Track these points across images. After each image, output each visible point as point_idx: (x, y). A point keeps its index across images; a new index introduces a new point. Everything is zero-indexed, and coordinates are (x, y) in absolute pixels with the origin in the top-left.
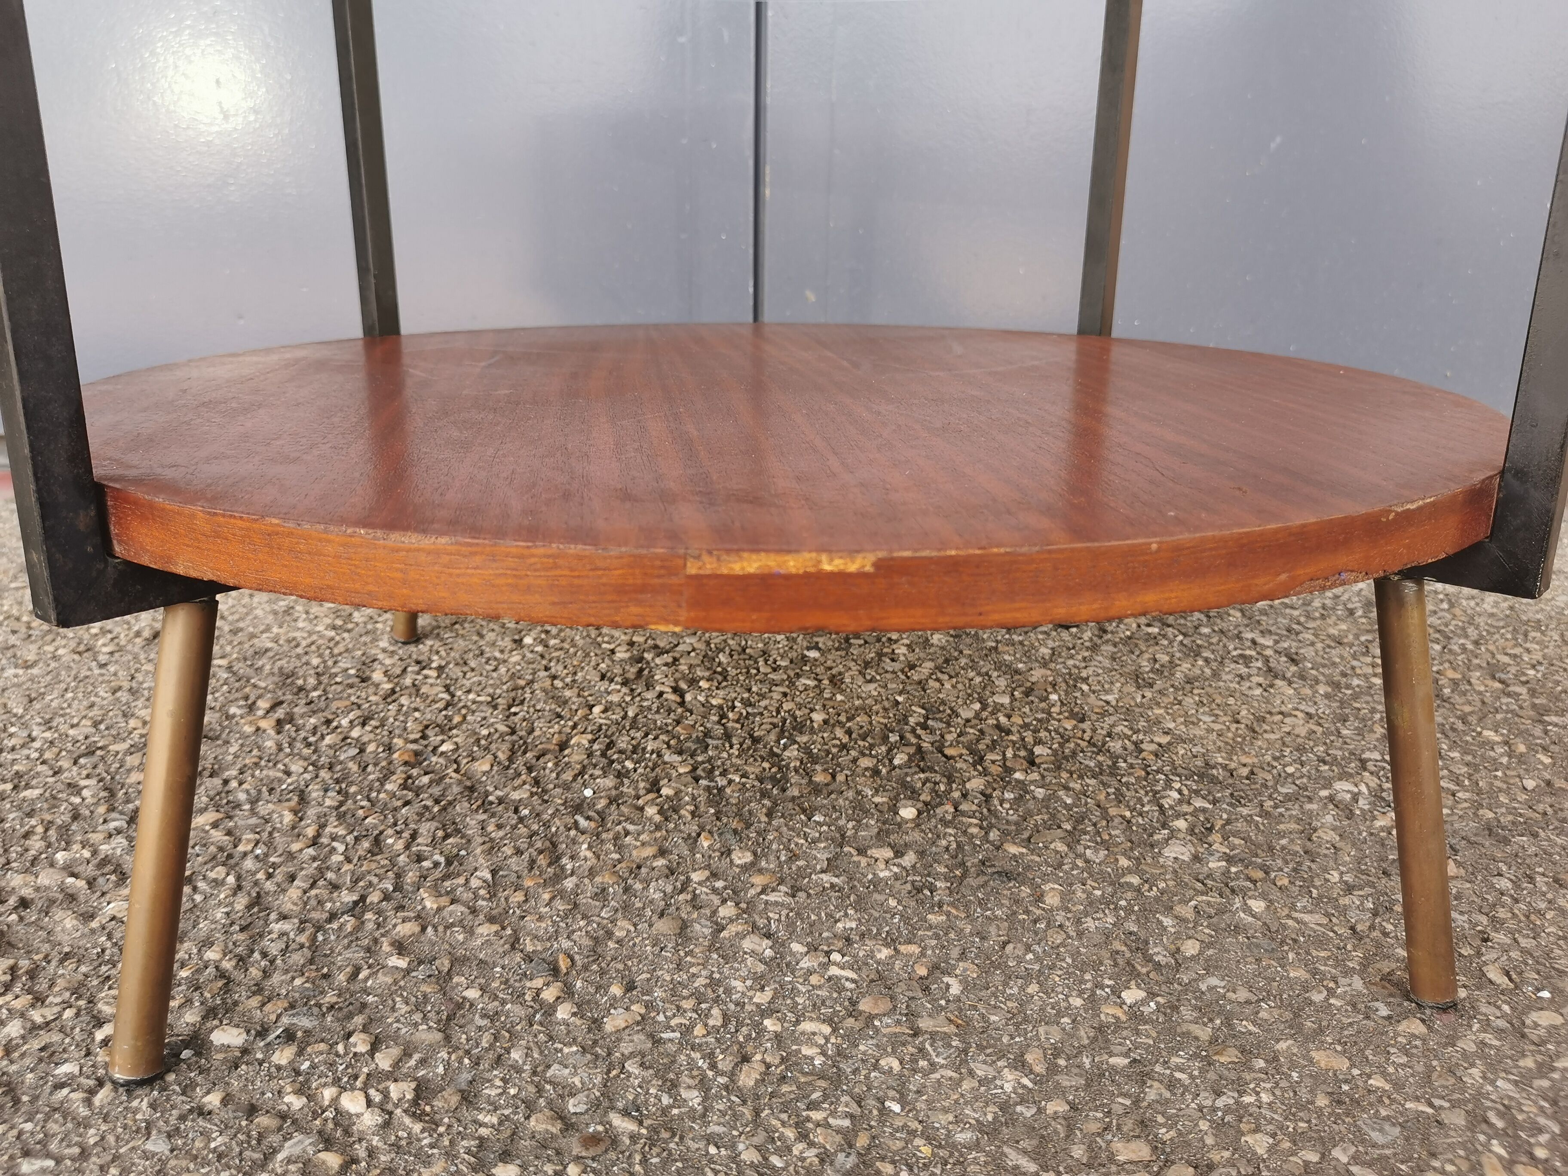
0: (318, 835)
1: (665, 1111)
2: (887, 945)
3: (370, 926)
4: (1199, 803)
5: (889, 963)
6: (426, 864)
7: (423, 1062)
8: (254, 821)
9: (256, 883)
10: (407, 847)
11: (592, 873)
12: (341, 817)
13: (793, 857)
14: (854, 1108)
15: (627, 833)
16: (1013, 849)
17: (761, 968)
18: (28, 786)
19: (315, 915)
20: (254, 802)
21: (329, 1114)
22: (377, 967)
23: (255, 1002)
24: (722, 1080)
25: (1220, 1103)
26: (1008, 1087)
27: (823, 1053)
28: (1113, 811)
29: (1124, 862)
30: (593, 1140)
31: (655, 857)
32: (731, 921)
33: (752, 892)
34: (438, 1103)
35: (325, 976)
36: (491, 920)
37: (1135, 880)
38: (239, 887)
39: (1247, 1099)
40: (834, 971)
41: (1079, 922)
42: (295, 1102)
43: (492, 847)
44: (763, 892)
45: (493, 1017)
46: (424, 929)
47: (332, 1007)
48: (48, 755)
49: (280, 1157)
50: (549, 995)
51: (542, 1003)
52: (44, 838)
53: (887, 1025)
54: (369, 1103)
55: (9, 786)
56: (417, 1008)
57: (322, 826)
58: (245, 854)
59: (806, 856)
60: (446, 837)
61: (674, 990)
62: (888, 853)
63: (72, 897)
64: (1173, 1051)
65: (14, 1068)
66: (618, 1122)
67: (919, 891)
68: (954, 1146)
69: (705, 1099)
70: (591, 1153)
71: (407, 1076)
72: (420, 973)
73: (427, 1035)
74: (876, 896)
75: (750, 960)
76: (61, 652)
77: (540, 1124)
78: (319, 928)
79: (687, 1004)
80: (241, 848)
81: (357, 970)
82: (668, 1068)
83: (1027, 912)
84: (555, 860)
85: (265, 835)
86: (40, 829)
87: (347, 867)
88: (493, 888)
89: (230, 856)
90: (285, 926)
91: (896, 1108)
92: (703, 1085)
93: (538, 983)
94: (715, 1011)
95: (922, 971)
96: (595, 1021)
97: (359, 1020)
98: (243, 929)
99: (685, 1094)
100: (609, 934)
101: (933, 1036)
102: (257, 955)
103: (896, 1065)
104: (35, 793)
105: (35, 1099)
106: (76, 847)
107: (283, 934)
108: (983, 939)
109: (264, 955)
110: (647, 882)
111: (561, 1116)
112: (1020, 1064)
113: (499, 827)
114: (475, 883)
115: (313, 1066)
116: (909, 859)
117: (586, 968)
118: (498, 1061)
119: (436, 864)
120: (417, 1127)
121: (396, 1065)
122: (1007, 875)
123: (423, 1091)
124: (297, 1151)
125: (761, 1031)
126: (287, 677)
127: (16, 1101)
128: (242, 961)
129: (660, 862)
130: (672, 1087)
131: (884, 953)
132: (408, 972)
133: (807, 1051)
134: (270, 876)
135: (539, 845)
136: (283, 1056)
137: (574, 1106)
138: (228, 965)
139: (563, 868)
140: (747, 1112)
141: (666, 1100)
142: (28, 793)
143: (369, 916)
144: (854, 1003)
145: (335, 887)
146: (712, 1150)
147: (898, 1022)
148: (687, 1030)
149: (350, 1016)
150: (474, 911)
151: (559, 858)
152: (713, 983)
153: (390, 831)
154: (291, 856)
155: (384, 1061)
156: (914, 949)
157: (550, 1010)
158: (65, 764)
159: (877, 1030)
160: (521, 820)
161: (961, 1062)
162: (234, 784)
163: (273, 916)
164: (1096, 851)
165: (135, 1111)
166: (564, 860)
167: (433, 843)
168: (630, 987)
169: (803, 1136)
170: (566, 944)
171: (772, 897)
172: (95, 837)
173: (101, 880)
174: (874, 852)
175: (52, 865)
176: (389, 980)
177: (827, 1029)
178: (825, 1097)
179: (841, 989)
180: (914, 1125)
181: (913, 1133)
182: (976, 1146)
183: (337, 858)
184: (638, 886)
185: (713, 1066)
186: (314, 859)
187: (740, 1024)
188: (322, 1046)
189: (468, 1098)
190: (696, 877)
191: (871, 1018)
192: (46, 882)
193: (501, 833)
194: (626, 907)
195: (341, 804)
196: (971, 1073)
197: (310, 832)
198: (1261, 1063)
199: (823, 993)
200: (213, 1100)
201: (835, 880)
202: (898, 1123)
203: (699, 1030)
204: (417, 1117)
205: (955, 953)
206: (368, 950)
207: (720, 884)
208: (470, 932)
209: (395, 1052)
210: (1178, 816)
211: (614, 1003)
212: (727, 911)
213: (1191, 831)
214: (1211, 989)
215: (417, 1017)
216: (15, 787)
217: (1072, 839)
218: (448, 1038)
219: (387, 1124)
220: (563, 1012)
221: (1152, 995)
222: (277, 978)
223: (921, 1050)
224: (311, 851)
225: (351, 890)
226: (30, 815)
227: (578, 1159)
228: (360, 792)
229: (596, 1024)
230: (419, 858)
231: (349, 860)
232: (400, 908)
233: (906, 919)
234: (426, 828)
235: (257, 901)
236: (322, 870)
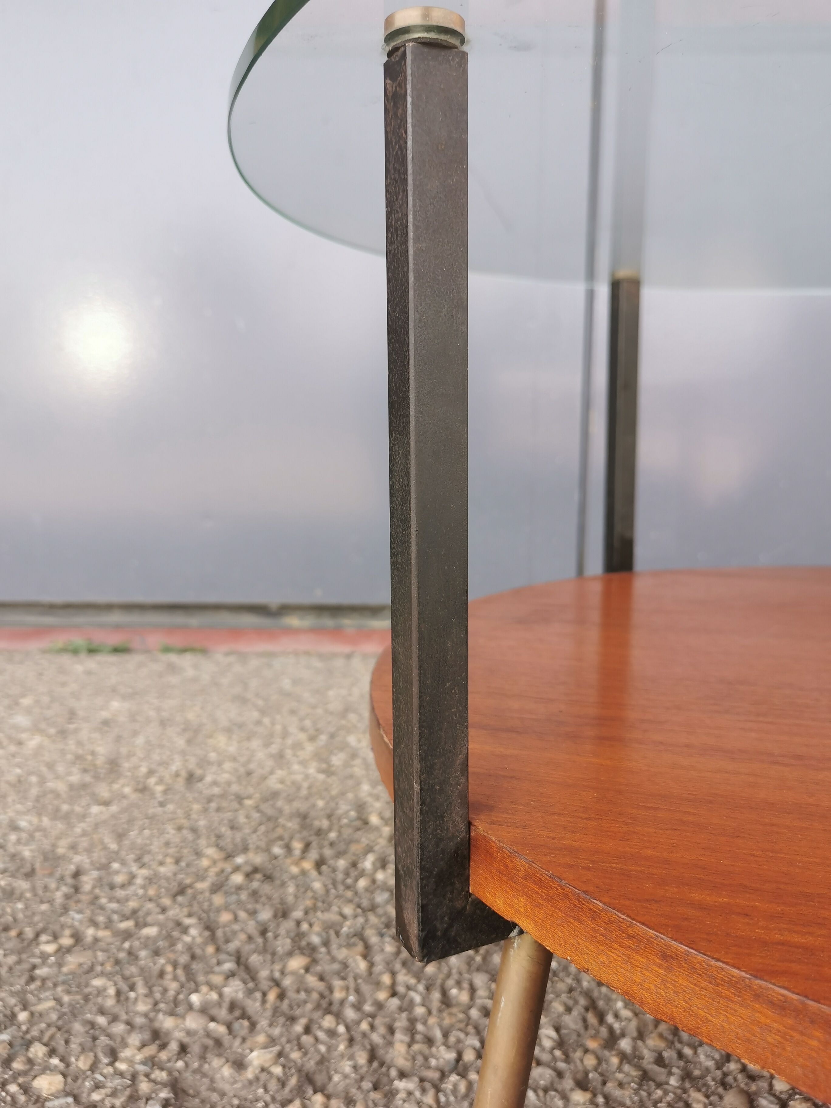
0: (394, 984)
8: (335, 966)
9: (364, 1034)
11: (641, 1034)
18: (146, 925)
19: (428, 1073)
20: (328, 945)
36: (579, 1085)
38: (352, 1039)
52: (175, 978)
55: (131, 924)
57: (394, 974)
58: (342, 1001)
63: (218, 1043)
80: (336, 995)
84: (602, 1018)
85: (351, 981)
86: (169, 969)
87: (431, 1019)
89: (331, 1004)
104: (153, 931)
106: (204, 989)
107: (410, 1093)
126: (304, 817)
134: (372, 1028)
135: (581, 1001)
139: (612, 1027)
145: (431, 1041)
151: (604, 1016)
154: (381, 1006)
158: (166, 901)
162: (305, 926)
163: (393, 1073)
166: (609, 1019)
172: (217, 979)
173: (236, 1025)
175: (190, 1007)
183: (419, 1010)
184: (688, 1051)
186: (401, 1010)
192: (193, 1026)
194: (689, 1075)
197: (386, 980)
224: (395, 1001)
225: (445, 1045)
226: (157, 953)
231: (430, 1012)
235: (373, 1056)
236: (412, 1021)
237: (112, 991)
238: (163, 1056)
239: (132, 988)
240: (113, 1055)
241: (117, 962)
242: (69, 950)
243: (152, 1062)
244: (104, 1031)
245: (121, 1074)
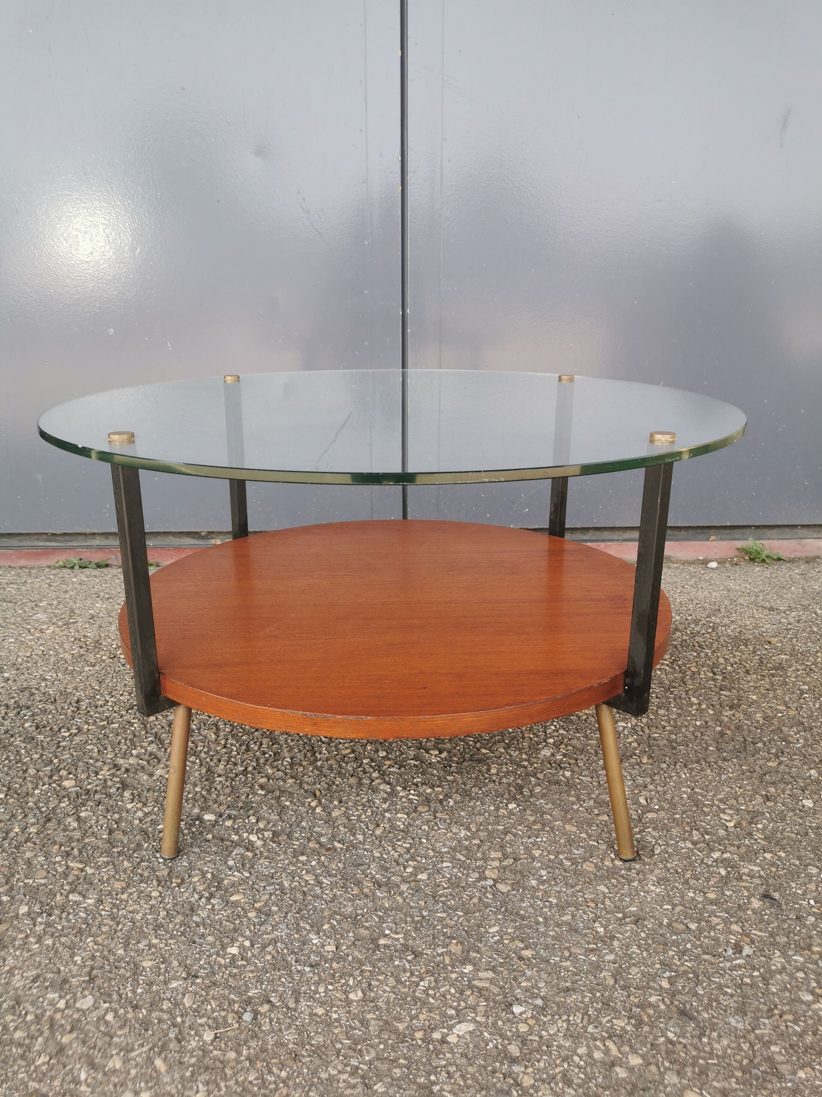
0: (226, 744)
1: (351, 841)
2: (430, 788)
3: (250, 779)
4: (561, 731)
5: (430, 794)
6: (267, 755)
7: (274, 826)
8: (201, 737)
9: (207, 762)
10: (259, 749)
11: (327, 760)
12: (233, 736)
13: (403, 753)
14: (411, 841)
15: (340, 743)
16: (484, 751)
17: (386, 795)
18: (113, 723)
19: (230, 775)
20: (199, 729)
21: (247, 841)
22: (255, 794)
23: (216, 806)
24: (370, 832)
25: (529, 841)
26: (462, 835)
27: (404, 824)
28: (526, 735)
29: (524, 756)
30: (329, 849)
31: (350, 753)
32: (377, 778)
33: (385, 767)
34: (280, 838)
35: (238, 797)
36: (292, 777)
37: (526, 763)
38: (201, 764)
39: (538, 840)
40: (411, 797)
41: (501, 779)
42: (235, 838)
43: (291, 749)
44: (389, 767)
45: (295, 811)
46: (269, 780)
47: (241, 808)
48: (115, 709)
49: (234, 853)
50: (313, 804)
51: (311, 807)
52: (125, 744)
53: (426, 816)
54: (258, 838)
55: (105, 723)
56: (270, 808)
57: (227, 740)
58: (201, 751)
59: (406, 753)
60: (273, 744)
61: (356, 804)
62: (437, 753)
63: (143, 768)
64: (520, 825)
65: (144, 826)
66: (337, 844)
67: (446, 767)
68: (441, 852)
69: (364, 838)
70: (328, 853)
71: (269, 830)
72: (270, 796)
73: (274, 817)
74: (430, 769)
75: (382, 793)
76: (104, 658)
77: (311, 845)
78: (232, 780)
79: (359, 808)
80: (199, 749)
81: (248, 795)
82: (353, 829)
83: (483, 776)
84: (314, 754)
85: (206, 743)
86: (123, 741)
87: (238, 757)
88: (292, 765)
89: (195, 752)
90: (221, 779)
91: (425, 841)
92: (364, 834)
93: (309, 800)
94: (369, 810)
95: (441, 797)
96: (329, 813)
97: (251, 812)
98: (206, 780)
99: (358, 836)
100: (334, 783)
101: (441, 819)
102: (213, 789)
103: (427, 828)
104: (116, 726)
105: (153, 836)
106: (139, 748)
107: (221, 782)
108: (465, 785)
109: (216, 789)
110: (347, 763)
111: (319, 842)
112: (468, 829)
113: (292, 740)
114: (285, 763)
115: (239, 827)
116: (444, 755)
117: (326, 795)
118: (298, 825)
119: (270, 755)
120: (274, 845)
121: (265, 826)
122: (479, 761)
123: (275, 834)
124: (238, 852)
125: (384, 817)
127: (149, 836)
128: (209, 791)
129: (352, 755)
130: (354, 835)
131: (429, 791)
132: (265, 795)
133: (398, 823)
134: (211, 760)
135: (307, 748)
136: (229, 823)
137: (323, 840)
138: (204, 793)
139: (316, 757)
140: (377, 842)
141: (352, 838)
142: (113, 725)
143: (249, 775)
144: (416, 808)
145: (235, 764)
146: (366, 853)
147: (430, 815)
148: (360, 816)
149: (248, 811)
150: (286, 774)
151: (315, 753)
152: (369, 801)
153: (252, 742)
154: (217, 752)
155: (261, 825)
156: (440, 789)
157: (314, 809)
158: (124, 713)
159: (423, 817)
160: (300, 737)
161: (449, 828)
163: (216, 775)
164: (515, 751)
165: (187, 840)
166: (317, 754)
167: (268, 748)
168: (340, 802)
169: (394, 849)
170: (319, 786)
171: (392, 769)
172: (145, 744)
173: (151, 761)
174: (432, 752)
175: (132, 755)
176: (259, 798)
177: (406, 816)
178: (403, 838)
179: (412, 803)
180: (430, 846)
181: (429, 849)
182: (448, 853)
183: (234, 753)
184: (344, 765)
185: (367, 828)
186: (226, 753)
187: (377, 814)
188: (241, 820)
189: (290, 836)
190: (365, 761)
191: (421, 813)
192: (132, 762)
193: (293, 743)
194: (340, 773)
195: (232, 730)
196: (451, 831)
197: (223, 742)
198: (548, 829)
199: (406, 804)
200: (210, 836)
201: (416, 763)
202: (424, 845)
203: (363, 816)
204: (274, 842)
205: (454, 791)
206: (251, 788)
207: (373, 764)
208: (285, 781)
209: (265, 822)
210: (552, 737)
211: (335, 807)
212: (375, 775)
213: (554, 744)
214: (540, 804)
215: (270, 811)
216: (108, 723)
217: (508, 747)
218: (281, 818)
219: (264, 845)
220: (318, 810)
221: (519, 805)
222: (222, 798)
223: (436, 823)
224: (224, 750)
225: (241, 766)
226: (117, 735)
227: (324, 855)
228: (238, 725)
229: (330, 814)
230: (264, 753)
231: (239, 754)
232: (260, 773)
233: (439, 778)
234: (265, 741)
235: (209, 770)
236: (230, 758)
237: (96, 750)
238: (118, 773)
239: (106, 749)
240: (97, 773)
241: (98, 739)
242: (76, 735)
243: (113, 775)
244: (93, 765)
245: (100, 780)
